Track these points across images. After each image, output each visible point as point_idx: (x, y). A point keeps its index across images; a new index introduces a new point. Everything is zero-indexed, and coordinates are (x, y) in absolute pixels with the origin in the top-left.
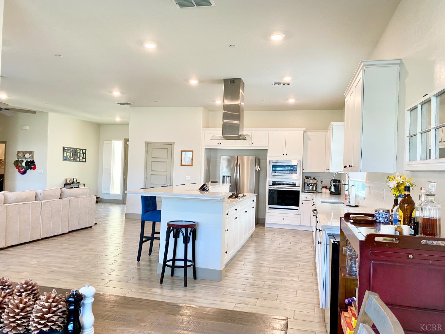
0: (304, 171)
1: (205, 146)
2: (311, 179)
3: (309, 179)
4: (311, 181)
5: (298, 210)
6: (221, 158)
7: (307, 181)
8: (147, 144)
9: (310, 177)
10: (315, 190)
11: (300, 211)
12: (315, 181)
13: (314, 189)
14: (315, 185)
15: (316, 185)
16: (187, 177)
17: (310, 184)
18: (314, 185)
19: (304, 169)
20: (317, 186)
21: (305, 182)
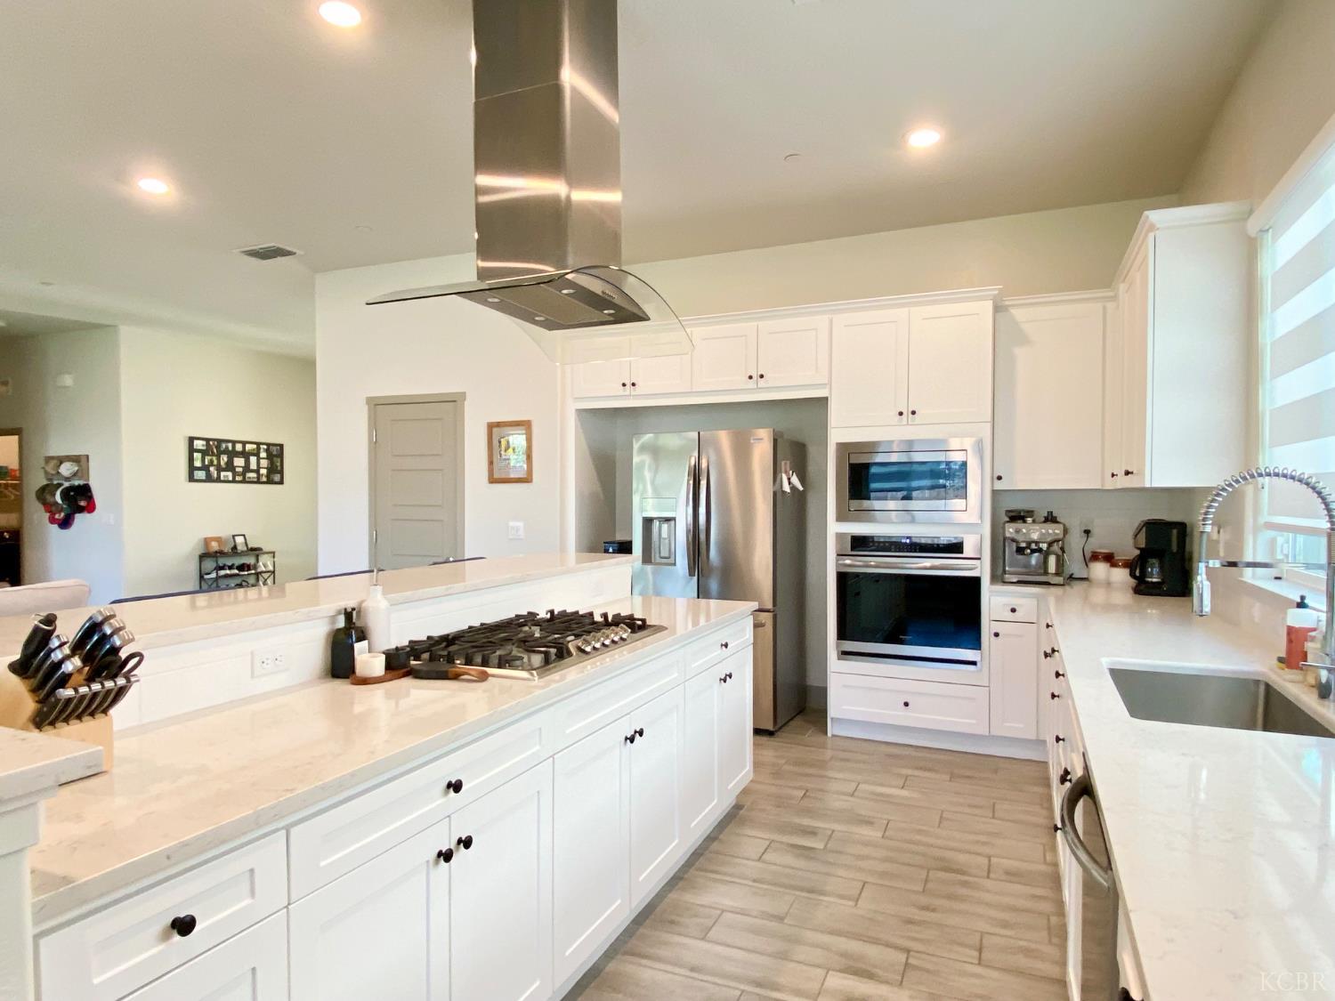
0: (999, 486)
1: (577, 399)
2: (1034, 521)
3: (1025, 522)
4: (1034, 532)
5: (974, 663)
6: (636, 446)
7: (1018, 531)
8: (375, 404)
9: (1030, 513)
10: (1057, 574)
11: (985, 670)
12: (1054, 531)
13: (1052, 567)
14: (1058, 546)
15: (1062, 549)
16: (513, 528)
17: (1029, 543)
18: (1052, 549)
19: (1000, 478)
20: (1064, 552)
21: (1008, 535)
